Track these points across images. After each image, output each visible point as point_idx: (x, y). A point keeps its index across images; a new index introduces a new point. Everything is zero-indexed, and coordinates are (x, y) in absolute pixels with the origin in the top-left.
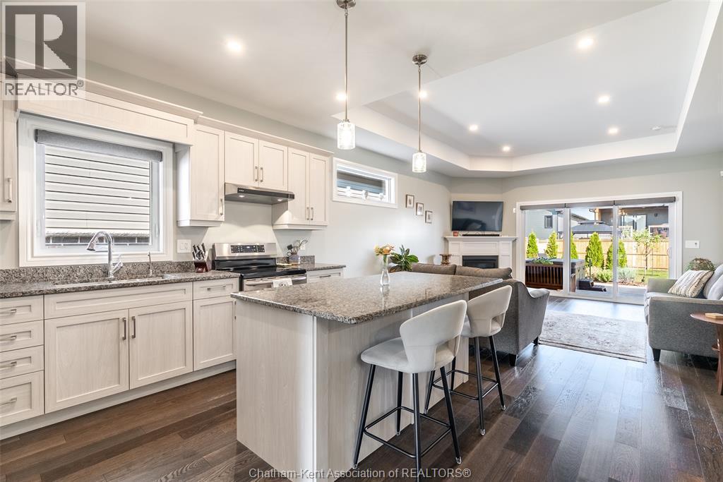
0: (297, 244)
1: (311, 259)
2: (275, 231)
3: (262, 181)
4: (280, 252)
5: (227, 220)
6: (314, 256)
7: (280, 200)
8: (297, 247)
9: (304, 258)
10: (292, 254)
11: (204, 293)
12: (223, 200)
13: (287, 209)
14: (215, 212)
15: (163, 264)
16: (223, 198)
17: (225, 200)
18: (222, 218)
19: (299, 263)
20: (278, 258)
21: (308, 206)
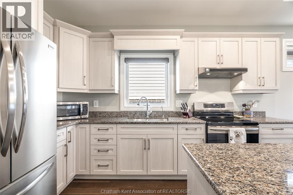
0: (250, 104)
1: (262, 114)
2: (233, 94)
3: (222, 63)
4: (236, 108)
5: (200, 90)
6: (265, 112)
7: (236, 74)
8: (250, 105)
9: (256, 113)
10: (246, 110)
11: (184, 131)
12: (197, 78)
13: (242, 80)
14: (193, 85)
15: (169, 112)
16: (197, 76)
17: (199, 78)
18: (197, 88)
19: (252, 116)
20: (235, 112)
21: (259, 76)
